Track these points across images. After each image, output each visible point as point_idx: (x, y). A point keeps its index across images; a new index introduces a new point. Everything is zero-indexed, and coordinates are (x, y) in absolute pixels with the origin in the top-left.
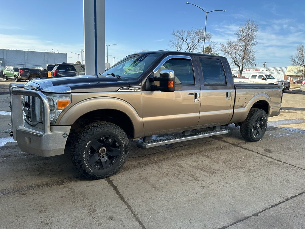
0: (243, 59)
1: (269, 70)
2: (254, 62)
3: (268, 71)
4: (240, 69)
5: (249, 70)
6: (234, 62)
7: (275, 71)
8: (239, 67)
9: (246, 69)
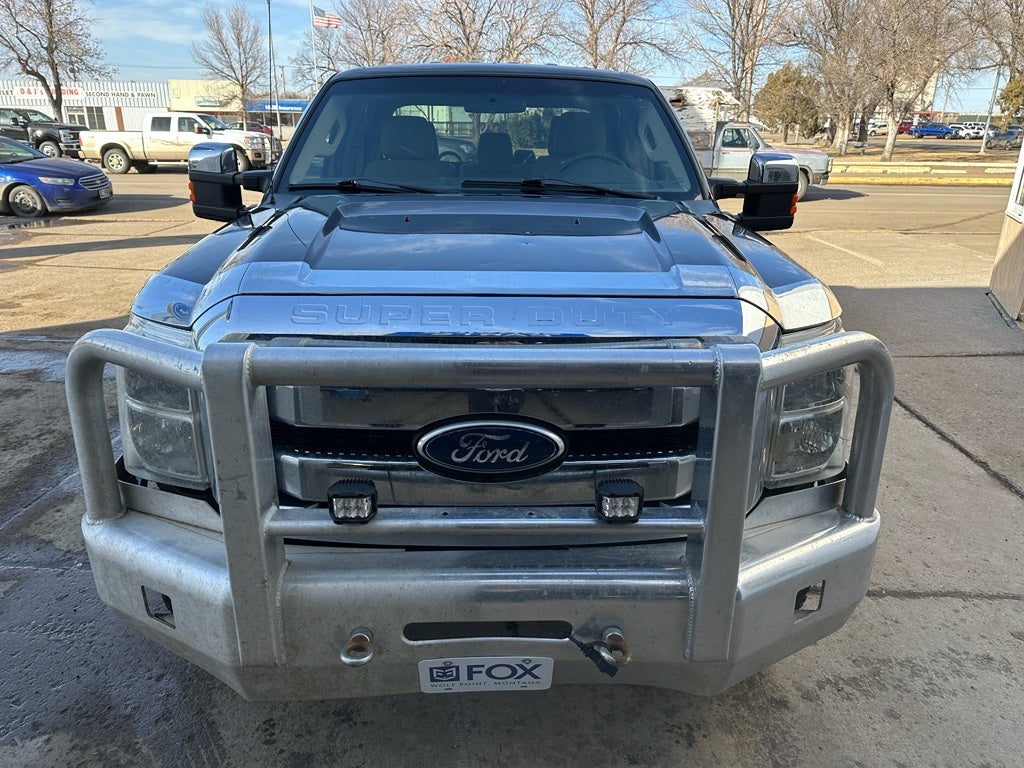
0: (50, 50)
1: (110, 92)
2: (100, 63)
3: (106, 95)
4: (47, 88)
5: (32, 90)
6: (20, 59)
7: (133, 95)
8: (43, 80)
9: (18, 88)
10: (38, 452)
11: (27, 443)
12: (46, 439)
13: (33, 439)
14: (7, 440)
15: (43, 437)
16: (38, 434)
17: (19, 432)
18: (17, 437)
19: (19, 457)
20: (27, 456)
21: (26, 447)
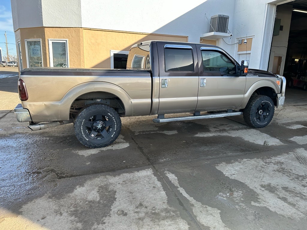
10: (273, 158)
11: (275, 162)
12: (269, 161)
13: (273, 163)
14: (281, 166)
15: (269, 162)
16: (270, 164)
17: (276, 167)
18: (278, 165)
19: (280, 159)
20: (277, 158)
21: (276, 161)
